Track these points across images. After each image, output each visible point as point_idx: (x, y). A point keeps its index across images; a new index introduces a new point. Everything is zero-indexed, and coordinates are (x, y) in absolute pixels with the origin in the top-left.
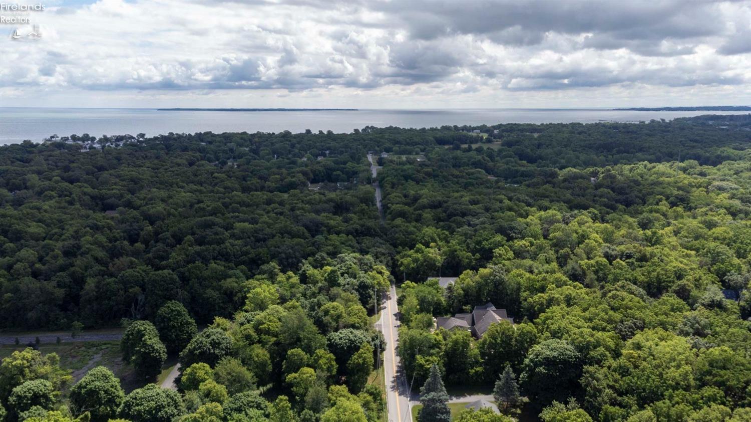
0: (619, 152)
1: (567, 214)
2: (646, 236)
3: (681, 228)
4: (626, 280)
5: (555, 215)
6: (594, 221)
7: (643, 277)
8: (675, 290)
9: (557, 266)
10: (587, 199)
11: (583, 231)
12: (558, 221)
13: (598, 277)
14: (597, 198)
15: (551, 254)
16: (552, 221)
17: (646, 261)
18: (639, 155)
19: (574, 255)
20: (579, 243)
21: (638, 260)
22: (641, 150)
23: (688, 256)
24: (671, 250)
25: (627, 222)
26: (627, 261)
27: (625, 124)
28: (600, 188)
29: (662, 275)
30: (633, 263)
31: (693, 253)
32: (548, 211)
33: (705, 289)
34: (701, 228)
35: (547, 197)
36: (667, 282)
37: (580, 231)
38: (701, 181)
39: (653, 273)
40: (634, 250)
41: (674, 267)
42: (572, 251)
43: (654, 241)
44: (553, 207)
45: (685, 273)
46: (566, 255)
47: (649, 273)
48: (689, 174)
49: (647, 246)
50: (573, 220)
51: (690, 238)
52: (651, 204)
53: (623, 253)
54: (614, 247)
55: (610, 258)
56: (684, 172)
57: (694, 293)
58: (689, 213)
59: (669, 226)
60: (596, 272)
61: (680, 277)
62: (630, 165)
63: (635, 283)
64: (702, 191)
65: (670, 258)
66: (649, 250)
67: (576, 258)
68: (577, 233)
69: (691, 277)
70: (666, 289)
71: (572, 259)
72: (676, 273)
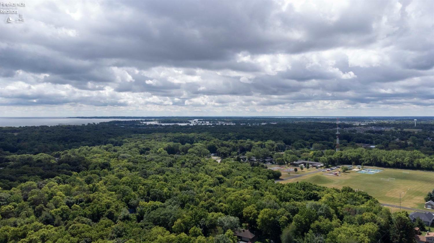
0: (72, 141)
1: (40, 182)
2: (90, 188)
3: (107, 180)
4: (80, 216)
5: (32, 184)
6: (59, 184)
7: (89, 212)
8: (106, 215)
9: (35, 218)
10: (54, 171)
11: (52, 191)
12: (34, 188)
13: (63, 218)
14: (60, 170)
15: (30, 210)
16: (29, 189)
17: (91, 202)
18: (83, 142)
19: (46, 207)
20: (50, 199)
21: (86, 202)
22: (84, 140)
23: (111, 195)
24: (103, 193)
25: (78, 181)
26: (80, 204)
27: (74, 126)
28: (61, 164)
29: (100, 208)
30: (83, 205)
31: (114, 192)
32: (27, 182)
33: (121, 211)
34: (116, 179)
35: (26, 173)
36: (102, 211)
37: (50, 192)
38: (115, 154)
39: (95, 208)
40: (84, 197)
41: (105, 202)
42: (44, 205)
43: (94, 190)
44: (31, 179)
45: (110, 205)
46: (41, 209)
47: (93, 208)
48: (109, 151)
49: (91, 193)
50: (45, 185)
51: (112, 185)
52: (91, 169)
53: (77, 200)
54: (72, 197)
55: (69, 204)
56: (107, 150)
57: (116, 214)
58: (110, 172)
59: (101, 180)
60: (61, 216)
61: (108, 207)
62: (78, 148)
63: (85, 217)
64: (116, 159)
65: (103, 198)
66: (92, 195)
67: (48, 209)
68: (47, 193)
69: (113, 206)
70: (102, 216)
71: (45, 211)
72: (106, 206)
